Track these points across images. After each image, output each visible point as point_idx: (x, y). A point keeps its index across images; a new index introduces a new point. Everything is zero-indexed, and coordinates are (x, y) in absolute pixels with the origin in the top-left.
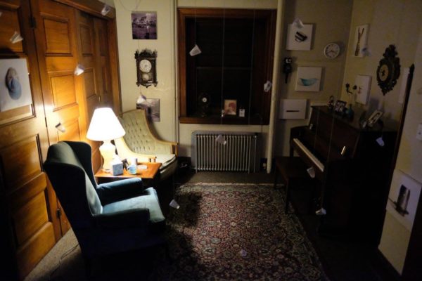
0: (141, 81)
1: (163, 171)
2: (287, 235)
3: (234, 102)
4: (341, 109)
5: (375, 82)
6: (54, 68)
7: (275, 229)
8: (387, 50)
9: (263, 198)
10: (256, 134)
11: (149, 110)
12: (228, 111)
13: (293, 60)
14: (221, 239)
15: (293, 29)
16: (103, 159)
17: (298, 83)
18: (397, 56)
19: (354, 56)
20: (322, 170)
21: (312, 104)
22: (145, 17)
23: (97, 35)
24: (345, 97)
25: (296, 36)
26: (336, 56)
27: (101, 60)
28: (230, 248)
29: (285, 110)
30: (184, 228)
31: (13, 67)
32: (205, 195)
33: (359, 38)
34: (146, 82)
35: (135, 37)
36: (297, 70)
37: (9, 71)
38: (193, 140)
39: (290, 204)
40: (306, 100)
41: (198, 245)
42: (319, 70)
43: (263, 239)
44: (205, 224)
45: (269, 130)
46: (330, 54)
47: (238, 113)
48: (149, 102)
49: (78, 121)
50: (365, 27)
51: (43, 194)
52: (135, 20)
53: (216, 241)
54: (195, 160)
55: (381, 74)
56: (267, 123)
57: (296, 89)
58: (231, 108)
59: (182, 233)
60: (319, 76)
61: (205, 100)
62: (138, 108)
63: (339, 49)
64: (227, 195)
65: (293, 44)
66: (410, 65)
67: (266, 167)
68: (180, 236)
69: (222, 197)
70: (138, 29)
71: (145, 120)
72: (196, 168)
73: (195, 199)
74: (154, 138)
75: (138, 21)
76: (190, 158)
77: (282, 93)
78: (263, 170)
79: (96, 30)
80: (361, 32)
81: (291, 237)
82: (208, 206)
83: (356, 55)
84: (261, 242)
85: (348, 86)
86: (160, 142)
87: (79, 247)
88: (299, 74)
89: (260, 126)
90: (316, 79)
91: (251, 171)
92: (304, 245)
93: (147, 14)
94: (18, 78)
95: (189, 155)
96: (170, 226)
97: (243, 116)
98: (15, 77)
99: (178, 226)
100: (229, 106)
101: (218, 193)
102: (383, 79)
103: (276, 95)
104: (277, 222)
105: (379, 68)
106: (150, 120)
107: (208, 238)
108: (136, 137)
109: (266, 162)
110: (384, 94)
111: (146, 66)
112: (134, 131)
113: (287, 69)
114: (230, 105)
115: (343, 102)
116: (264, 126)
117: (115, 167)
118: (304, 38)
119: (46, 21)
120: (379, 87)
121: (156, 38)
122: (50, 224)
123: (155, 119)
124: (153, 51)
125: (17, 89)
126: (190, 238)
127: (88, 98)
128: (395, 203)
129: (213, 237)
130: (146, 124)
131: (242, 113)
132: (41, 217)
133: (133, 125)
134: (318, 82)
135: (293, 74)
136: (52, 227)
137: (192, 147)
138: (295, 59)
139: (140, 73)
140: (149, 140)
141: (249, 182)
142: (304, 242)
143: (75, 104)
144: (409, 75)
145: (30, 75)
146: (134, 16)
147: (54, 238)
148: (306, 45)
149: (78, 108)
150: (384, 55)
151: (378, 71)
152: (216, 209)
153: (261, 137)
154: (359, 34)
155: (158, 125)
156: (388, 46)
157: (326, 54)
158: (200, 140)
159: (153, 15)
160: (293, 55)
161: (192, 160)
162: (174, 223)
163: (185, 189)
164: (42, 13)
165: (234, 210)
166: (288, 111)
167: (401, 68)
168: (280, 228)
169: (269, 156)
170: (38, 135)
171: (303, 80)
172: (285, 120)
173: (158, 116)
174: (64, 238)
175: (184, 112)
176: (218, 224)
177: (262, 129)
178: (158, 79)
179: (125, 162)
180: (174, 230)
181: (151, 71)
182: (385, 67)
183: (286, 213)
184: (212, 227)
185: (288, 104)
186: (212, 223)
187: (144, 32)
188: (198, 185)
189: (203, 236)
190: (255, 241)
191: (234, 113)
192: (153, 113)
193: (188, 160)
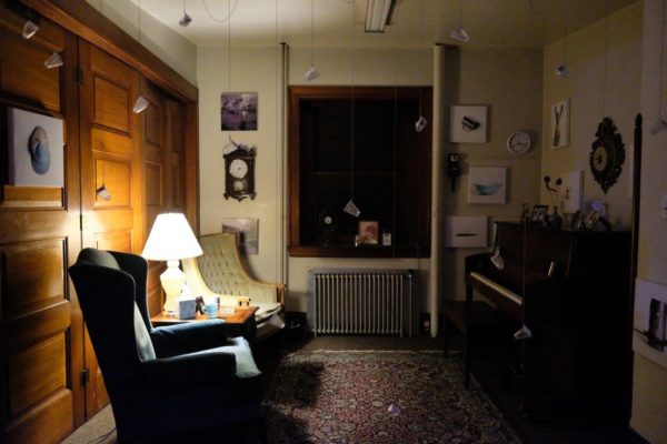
0: (230, 192)
1: (262, 325)
2: (470, 419)
3: (374, 224)
4: (541, 217)
5: (590, 176)
6: (102, 146)
7: (448, 410)
8: (600, 126)
9: (426, 370)
10: (411, 271)
11: (241, 237)
12: (366, 238)
13: (461, 157)
14: (357, 425)
15: (459, 113)
16: (165, 294)
17: (473, 192)
18: (616, 132)
19: (553, 147)
20: (520, 302)
21: (495, 220)
22: (241, 100)
23: (169, 122)
24: (546, 198)
25: (463, 124)
26: (525, 150)
27: (173, 158)
28: (372, 435)
29: (454, 234)
30: (293, 410)
31: (43, 126)
32: (330, 366)
33: (557, 121)
34: (239, 193)
35: (225, 127)
36: (467, 172)
37: (36, 129)
38: (310, 283)
39: (472, 377)
40: (485, 219)
41: (317, 433)
42: (504, 171)
43: (429, 425)
44: (329, 403)
45: (431, 265)
46: (517, 148)
47: (380, 240)
48: (241, 223)
49: (130, 235)
50: (564, 103)
51: (62, 337)
52: (225, 104)
53: (348, 427)
54: (312, 317)
55: (596, 162)
56: (427, 254)
57: (469, 200)
58: (369, 233)
59: (291, 416)
60: (502, 180)
61: (328, 220)
62: (224, 232)
63: (529, 141)
64: (366, 366)
65: (460, 134)
66: (635, 116)
67: (430, 327)
68: (286, 420)
69: (358, 368)
70: (230, 116)
71: (235, 250)
72: (314, 330)
73: (313, 372)
74: (248, 278)
75: (230, 105)
76: (305, 314)
77: (448, 209)
78: (425, 332)
79: (169, 114)
80: (559, 111)
81: (477, 422)
82: (334, 379)
83: (556, 145)
84: (425, 429)
85: (547, 179)
86: (257, 283)
87: (115, 434)
88: (472, 177)
89: (417, 260)
90: (499, 186)
91: (406, 335)
92: (500, 432)
93: (244, 96)
94: (47, 143)
95: (304, 309)
96: (269, 408)
97: (389, 244)
98: (43, 141)
99: (283, 406)
100: (366, 231)
101: (350, 362)
102: (601, 167)
103: (439, 209)
104: (451, 400)
105: (592, 154)
106: (242, 252)
107: (334, 423)
108: (220, 274)
109: (429, 320)
110: (606, 192)
111: (239, 169)
112: (216, 264)
113: (454, 170)
114: (369, 229)
115: (543, 206)
116: (424, 261)
117: (183, 305)
118: (474, 125)
119: (97, 80)
120: (596, 183)
121: (255, 128)
122: (68, 391)
123: (250, 249)
124: (250, 147)
125: (44, 159)
126: (304, 424)
127: (148, 205)
128: (645, 333)
129: (343, 421)
130: (237, 256)
131: (387, 240)
132: (54, 376)
133: (215, 255)
134: (504, 188)
135: (463, 177)
136: (71, 398)
137: (308, 294)
138: (465, 156)
139: (230, 180)
140: (239, 281)
141: (401, 349)
142: (501, 428)
143: (128, 207)
144: (636, 130)
145: (65, 147)
146: (225, 98)
147: (71, 418)
148: (478, 136)
149: (132, 214)
150: (597, 135)
151: (592, 159)
152: (347, 385)
153: (419, 278)
154: (557, 115)
155: (255, 260)
156: (600, 120)
157: (511, 147)
158: (322, 283)
159: (252, 96)
160: (461, 150)
161: (308, 316)
162: (278, 402)
163: (296, 358)
164: (93, 68)
165: (379, 386)
166: (459, 235)
167: (625, 147)
168: (458, 409)
169: (433, 308)
170: (67, 238)
171: (479, 187)
172: (456, 249)
173: (256, 245)
174: (88, 423)
175: (296, 239)
176: (352, 404)
177: (419, 263)
178: (258, 188)
179: (200, 301)
180: (276, 412)
181: (245, 177)
182: (601, 151)
183: (467, 389)
184: (341, 408)
185: (459, 223)
186: (342, 403)
187: (238, 121)
188: (317, 354)
189: (326, 420)
190: (416, 428)
191: (374, 242)
192: (248, 240)
193: (302, 317)
